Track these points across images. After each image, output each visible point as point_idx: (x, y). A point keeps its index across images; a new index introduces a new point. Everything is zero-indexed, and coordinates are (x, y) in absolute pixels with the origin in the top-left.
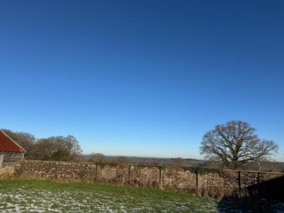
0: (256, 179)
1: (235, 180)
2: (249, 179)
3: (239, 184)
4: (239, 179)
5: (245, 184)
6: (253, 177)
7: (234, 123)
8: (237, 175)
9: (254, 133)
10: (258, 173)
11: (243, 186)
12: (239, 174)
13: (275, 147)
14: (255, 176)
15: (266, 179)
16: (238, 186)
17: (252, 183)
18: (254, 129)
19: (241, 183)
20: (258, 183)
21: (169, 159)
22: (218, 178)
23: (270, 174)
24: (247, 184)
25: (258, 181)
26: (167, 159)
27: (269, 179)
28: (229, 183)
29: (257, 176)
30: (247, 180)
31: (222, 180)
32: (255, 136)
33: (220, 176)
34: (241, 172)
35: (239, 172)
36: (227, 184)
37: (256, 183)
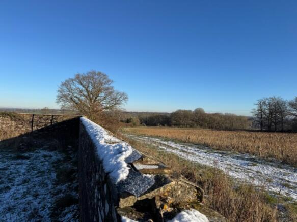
0: (50, 121)
1: (28, 123)
2: (43, 121)
3: (32, 126)
4: (32, 122)
5: (37, 126)
6: (47, 120)
7: (94, 73)
8: (31, 118)
9: (112, 85)
10: (53, 116)
11: (35, 128)
12: (33, 117)
13: (126, 98)
14: (50, 118)
15: (59, 121)
16: (31, 129)
17: (45, 125)
18: (112, 81)
19: (34, 125)
20: (52, 125)
21: (39, 110)
22: (9, 121)
23: (63, 116)
24: (40, 126)
25: (51, 123)
26: (36, 110)
27: (62, 121)
28: (22, 126)
29: (51, 119)
30: (40, 123)
31: (14, 124)
32: (112, 88)
33: (12, 119)
34: (35, 115)
35: (33, 115)
36: (18, 127)
37: (49, 125)
